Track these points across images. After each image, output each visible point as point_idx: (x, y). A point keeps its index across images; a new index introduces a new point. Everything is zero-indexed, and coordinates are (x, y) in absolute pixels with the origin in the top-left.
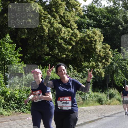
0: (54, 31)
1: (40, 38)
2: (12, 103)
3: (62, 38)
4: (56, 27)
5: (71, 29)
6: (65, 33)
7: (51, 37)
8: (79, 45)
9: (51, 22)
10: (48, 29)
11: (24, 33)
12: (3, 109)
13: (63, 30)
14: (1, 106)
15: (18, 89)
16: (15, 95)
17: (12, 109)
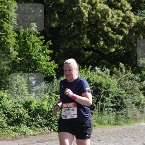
0: (96, 14)
1: (77, 26)
2: (40, 118)
3: (109, 25)
4: (100, 9)
5: (121, 11)
6: (113, 17)
7: (92, 24)
8: (134, 34)
9: (92, 2)
10: (89, 12)
11: (54, 19)
12: (26, 127)
13: (110, 13)
14: (23, 122)
15: (47, 99)
16: (43, 106)
17: (39, 127)
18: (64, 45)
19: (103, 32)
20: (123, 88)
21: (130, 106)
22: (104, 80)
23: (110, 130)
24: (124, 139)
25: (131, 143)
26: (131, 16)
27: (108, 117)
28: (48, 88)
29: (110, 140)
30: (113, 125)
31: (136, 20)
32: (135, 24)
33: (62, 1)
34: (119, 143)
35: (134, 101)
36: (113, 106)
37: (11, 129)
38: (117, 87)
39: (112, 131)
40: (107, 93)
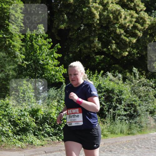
0: (108, 16)
1: (87, 28)
2: (47, 126)
3: (122, 27)
4: (112, 10)
5: (135, 12)
6: (125, 18)
7: (104, 25)
8: (148, 36)
9: (103, 3)
10: (100, 13)
12: (33, 136)
13: (122, 13)
14: (30, 131)
15: (55, 107)
16: (51, 114)
17: (47, 136)
18: (74, 49)
19: (115, 34)
20: (137, 95)
21: (144, 114)
22: (116, 86)
23: (123, 140)
24: (138, 150)
25: (145, 153)
26: (145, 17)
27: (121, 126)
28: (56, 95)
29: (123, 150)
30: (126, 135)
31: (150, 21)
32: (149, 25)
33: (71, 1)
34: (133, 154)
35: (148, 108)
36: (126, 114)
37: (17, 139)
38: (130, 94)
39: (124, 141)
40: (119, 100)
